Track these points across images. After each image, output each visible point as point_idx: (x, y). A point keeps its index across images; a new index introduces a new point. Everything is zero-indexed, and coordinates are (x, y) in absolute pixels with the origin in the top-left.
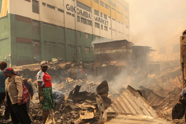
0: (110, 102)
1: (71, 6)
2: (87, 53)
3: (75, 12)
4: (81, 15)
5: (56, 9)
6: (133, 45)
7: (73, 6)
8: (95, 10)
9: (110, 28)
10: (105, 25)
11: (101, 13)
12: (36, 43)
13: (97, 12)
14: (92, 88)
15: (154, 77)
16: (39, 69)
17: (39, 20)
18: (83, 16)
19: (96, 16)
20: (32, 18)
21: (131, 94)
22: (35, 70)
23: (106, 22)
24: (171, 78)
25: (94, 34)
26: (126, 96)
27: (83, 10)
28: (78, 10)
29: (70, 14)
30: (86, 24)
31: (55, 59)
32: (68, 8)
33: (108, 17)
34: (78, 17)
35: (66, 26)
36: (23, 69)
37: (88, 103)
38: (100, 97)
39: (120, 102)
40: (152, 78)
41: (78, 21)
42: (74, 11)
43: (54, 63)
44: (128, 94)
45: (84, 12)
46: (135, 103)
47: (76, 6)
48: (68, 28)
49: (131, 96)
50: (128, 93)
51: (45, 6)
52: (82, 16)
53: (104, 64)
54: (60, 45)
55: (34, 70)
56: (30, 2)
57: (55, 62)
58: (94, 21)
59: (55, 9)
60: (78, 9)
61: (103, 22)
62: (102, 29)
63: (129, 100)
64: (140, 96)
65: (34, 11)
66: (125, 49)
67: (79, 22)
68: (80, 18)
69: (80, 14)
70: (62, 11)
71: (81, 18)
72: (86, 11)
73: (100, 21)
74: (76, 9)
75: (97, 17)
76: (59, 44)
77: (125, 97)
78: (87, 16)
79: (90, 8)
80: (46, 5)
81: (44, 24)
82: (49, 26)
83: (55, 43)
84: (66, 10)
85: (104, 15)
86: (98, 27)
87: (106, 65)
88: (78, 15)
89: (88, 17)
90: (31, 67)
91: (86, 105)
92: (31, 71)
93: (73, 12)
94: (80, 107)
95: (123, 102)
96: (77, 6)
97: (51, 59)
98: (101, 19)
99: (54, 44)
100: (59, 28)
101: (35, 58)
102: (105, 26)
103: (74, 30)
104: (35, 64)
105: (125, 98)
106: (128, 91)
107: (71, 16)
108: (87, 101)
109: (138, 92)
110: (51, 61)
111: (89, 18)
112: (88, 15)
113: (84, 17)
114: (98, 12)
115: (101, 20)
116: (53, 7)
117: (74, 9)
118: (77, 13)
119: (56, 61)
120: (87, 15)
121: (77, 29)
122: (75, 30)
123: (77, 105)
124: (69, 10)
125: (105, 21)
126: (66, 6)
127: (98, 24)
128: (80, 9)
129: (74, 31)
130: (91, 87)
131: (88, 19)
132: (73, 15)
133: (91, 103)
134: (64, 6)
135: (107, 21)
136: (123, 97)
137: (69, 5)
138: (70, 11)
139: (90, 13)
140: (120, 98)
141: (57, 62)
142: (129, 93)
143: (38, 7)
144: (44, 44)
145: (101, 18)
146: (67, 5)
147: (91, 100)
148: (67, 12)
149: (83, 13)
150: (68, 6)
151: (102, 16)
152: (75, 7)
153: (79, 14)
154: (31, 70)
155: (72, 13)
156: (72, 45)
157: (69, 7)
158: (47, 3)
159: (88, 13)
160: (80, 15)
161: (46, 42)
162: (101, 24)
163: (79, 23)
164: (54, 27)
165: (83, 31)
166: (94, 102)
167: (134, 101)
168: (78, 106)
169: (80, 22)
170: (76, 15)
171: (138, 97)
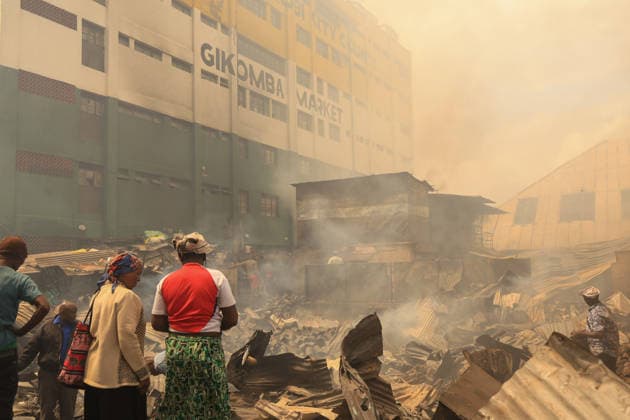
0: (388, 396)
1: (217, 50)
2: (269, 215)
3: (231, 71)
4: (251, 83)
5: (167, 60)
6: (430, 192)
7: (223, 52)
8: (299, 70)
9: (348, 133)
10: (332, 122)
11: (319, 80)
12: (90, 174)
13: (304, 77)
14: (300, 342)
15: (515, 305)
16: (99, 269)
17: (103, 94)
18: (258, 86)
19: (302, 89)
20: (78, 86)
21: (567, 369)
22: (86, 272)
23: (335, 111)
24: (572, 307)
25: (292, 149)
26: (545, 377)
27: (258, 68)
28: (241, 66)
29: (213, 77)
30: (268, 116)
31: (157, 232)
32: (208, 59)
33: (341, 94)
34: (241, 89)
35: (199, 121)
36: (37, 267)
37: (302, 399)
38: (358, 377)
39: (522, 403)
40: (509, 308)
41: (242, 103)
42: (226, 67)
43: (156, 248)
44: (555, 369)
45: (262, 72)
46: (596, 406)
47: (234, 52)
48: (204, 128)
49: (569, 376)
50: (552, 363)
51: (128, 45)
52: (254, 88)
53: (335, 255)
54: (172, 185)
55: (80, 271)
56: (75, 29)
57: (156, 244)
58: (294, 107)
59: (161, 60)
60: (240, 62)
61: (326, 109)
62: (321, 133)
63: (565, 396)
64: (612, 379)
65: (86, 62)
66: (407, 205)
67: (245, 106)
68: (248, 92)
69: (249, 79)
70: (186, 66)
71: (252, 92)
72: (267, 70)
73: (314, 106)
74: (234, 62)
75: (305, 94)
76: (173, 180)
77: (540, 379)
78: (270, 87)
79: (282, 61)
80: (132, 43)
81: (121, 110)
82: (137, 114)
83: (157, 177)
84: (200, 65)
85: (329, 85)
86: (309, 128)
87: (340, 259)
88: (241, 83)
89: (273, 93)
90: (69, 260)
91: (294, 405)
92: (68, 274)
93: (223, 71)
94: (275, 415)
95: (532, 403)
96: (239, 51)
97: (144, 234)
98: (320, 100)
99: (156, 181)
100: (174, 124)
101: (82, 227)
102: (331, 125)
103: (224, 134)
104: (83, 250)
105: (539, 383)
106: (552, 355)
107: (218, 86)
108: (293, 389)
109: (600, 362)
110: (142, 242)
111: (278, 94)
112: (276, 85)
113: (260, 91)
114: (308, 75)
115: (318, 104)
116: (156, 53)
117: (227, 62)
118: (239, 76)
119: (162, 242)
120: (272, 84)
121: (235, 132)
122: (229, 135)
123: (261, 406)
124: (210, 64)
125: (333, 107)
126: (199, 51)
127: (309, 118)
128: (248, 61)
129: (224, 139)
130: (295, 338)
131: (274, 97)
132: (225, 83)
133: (311, 399)
134: (193, 50)
135: (339, 109)
136: (530, 379)
137: (210, 48)
138: (212, 69)
139: (283, 79)
140: (520, 383)
141: (166, 244)
142: (556, 365)
143: (103, 48)
144: (119, 178)
145: (317, 95)
146: (206, 47)
147: (307, 388)
148: (203, 72)
149: (257, 76)
150: (207, 51)
151: (321, 92)
152: (232, 56)
153: (243, 78)
154: (69, 272)
155: (220, 74)
156: (217, 187)
157: (210, 55)
158: (136, 35)
159: (276, 76)
160: (247, 84)
161: (125, 171)
162: (317, 116)
163: (243, 109)
164: (156, 121)
165: (256, 139)
166: (324, 394)
167: (588, 398)
168: (266, 409)
169: (248, 106)
170: (235, 82)
171: (605, 379)
